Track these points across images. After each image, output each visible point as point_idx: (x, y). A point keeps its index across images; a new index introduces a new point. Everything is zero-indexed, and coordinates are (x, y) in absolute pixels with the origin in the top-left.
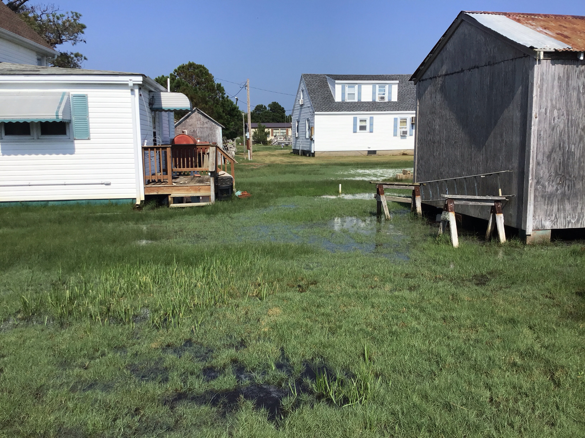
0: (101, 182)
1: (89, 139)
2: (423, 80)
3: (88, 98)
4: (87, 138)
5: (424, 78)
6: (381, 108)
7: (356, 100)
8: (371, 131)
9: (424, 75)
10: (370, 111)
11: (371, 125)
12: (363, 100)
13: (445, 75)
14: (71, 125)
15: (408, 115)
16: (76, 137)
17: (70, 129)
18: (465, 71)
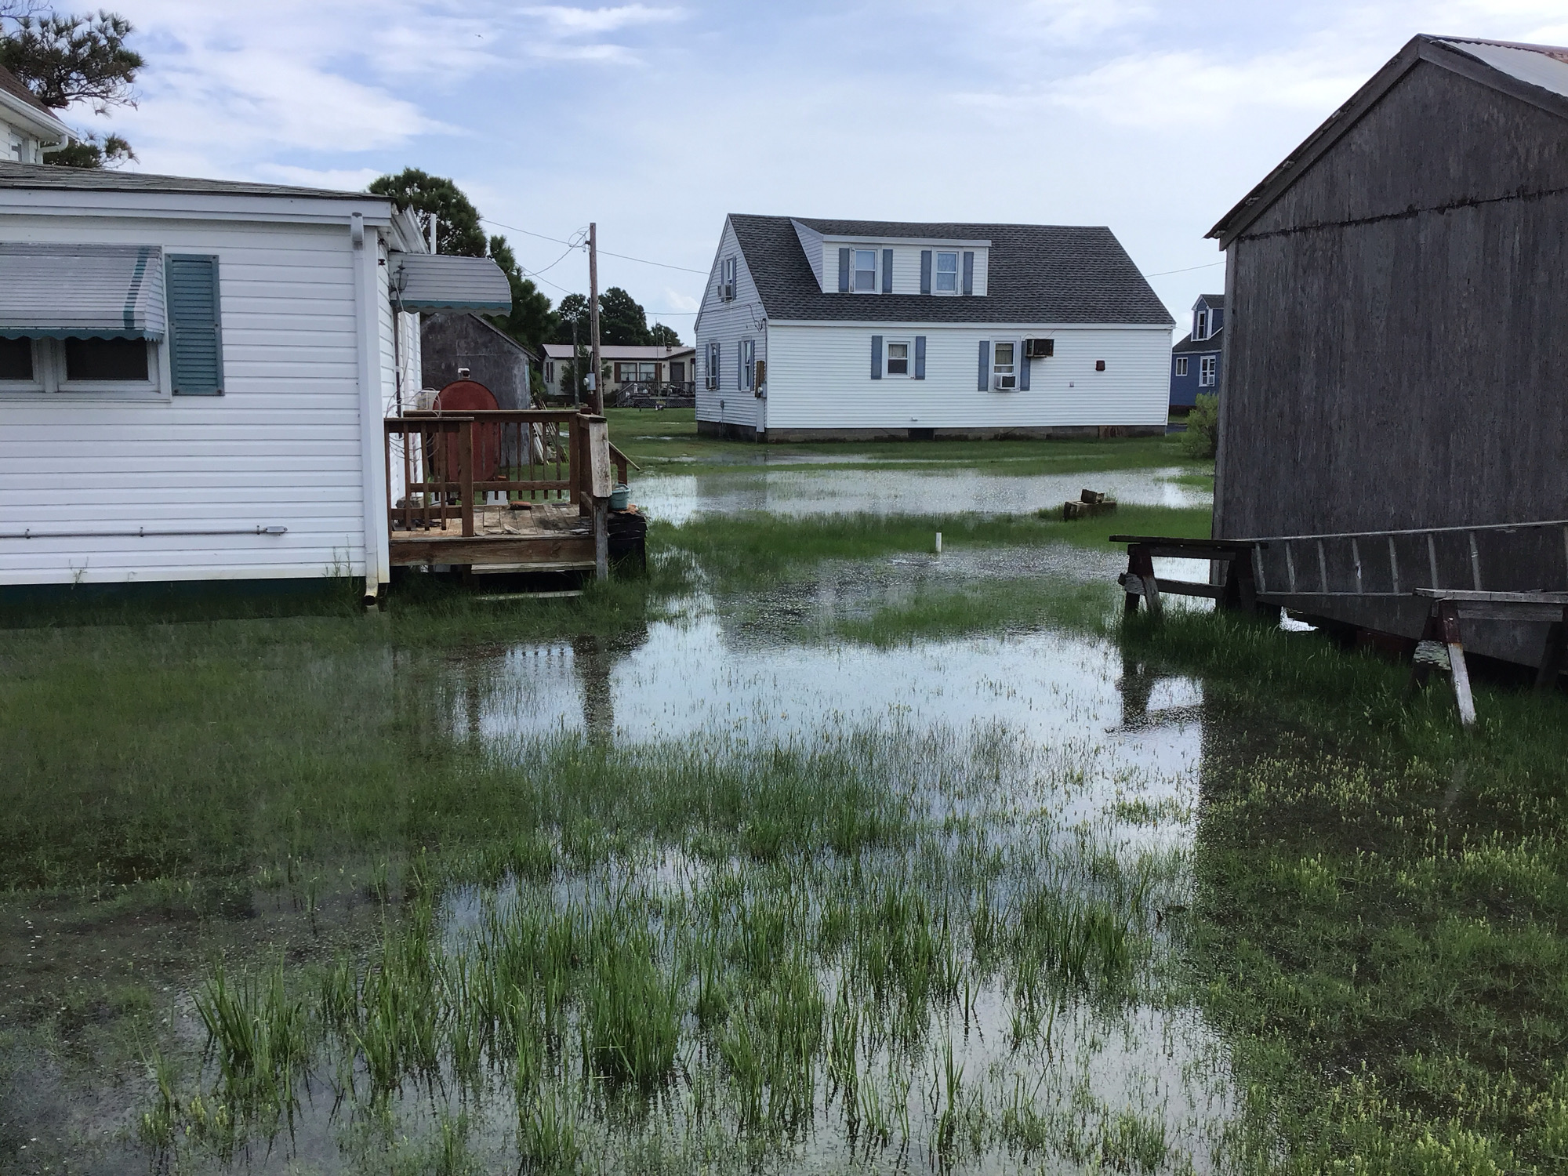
0: (255, 529)
1: (220, 393)
2: (1252, 238)
3: (221, 267)
4: (215, 389)
5: (1256, 229)
6: (945, 312)
7: (879, 292)
8: (920, 376)
9: (1258, 224)
10: (917, 320)
11: (921, 358)
12: (896, 290)
13: (1343, 224)
14: (165, 351)
15: (1018, 333)
16: (180, 389)
17: (162, 365)
18: (1423, 215)
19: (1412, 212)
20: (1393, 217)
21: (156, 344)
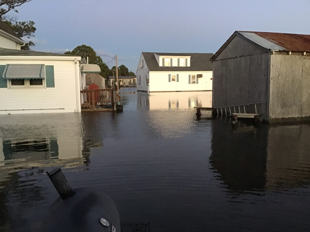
0: (60, 108)
3: (54, 67)
4: (53, 86)
5: (217, 59)
6: (182, 69)
7: (170, 66)
10: (177, 71)
11: (178, 78)
12: (173, 66)
13: (228, 59)
14: (45, 80)
15: (196, 73)
16: (48, 86)
17: (44, 82)
18: (238, 58)
19: (236, 57)
20: (234, 58)
21: (44, 79)
